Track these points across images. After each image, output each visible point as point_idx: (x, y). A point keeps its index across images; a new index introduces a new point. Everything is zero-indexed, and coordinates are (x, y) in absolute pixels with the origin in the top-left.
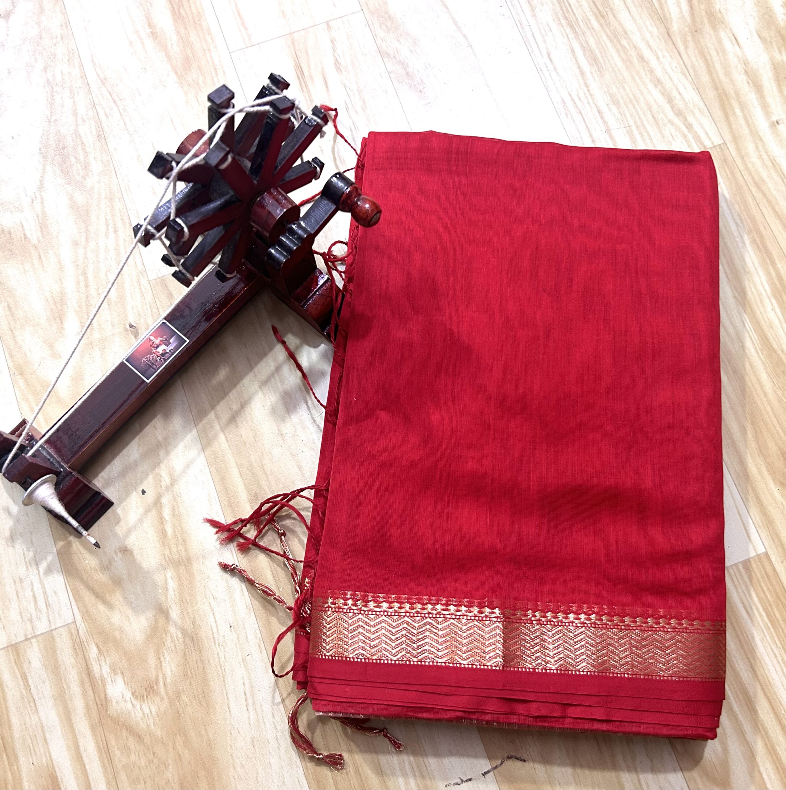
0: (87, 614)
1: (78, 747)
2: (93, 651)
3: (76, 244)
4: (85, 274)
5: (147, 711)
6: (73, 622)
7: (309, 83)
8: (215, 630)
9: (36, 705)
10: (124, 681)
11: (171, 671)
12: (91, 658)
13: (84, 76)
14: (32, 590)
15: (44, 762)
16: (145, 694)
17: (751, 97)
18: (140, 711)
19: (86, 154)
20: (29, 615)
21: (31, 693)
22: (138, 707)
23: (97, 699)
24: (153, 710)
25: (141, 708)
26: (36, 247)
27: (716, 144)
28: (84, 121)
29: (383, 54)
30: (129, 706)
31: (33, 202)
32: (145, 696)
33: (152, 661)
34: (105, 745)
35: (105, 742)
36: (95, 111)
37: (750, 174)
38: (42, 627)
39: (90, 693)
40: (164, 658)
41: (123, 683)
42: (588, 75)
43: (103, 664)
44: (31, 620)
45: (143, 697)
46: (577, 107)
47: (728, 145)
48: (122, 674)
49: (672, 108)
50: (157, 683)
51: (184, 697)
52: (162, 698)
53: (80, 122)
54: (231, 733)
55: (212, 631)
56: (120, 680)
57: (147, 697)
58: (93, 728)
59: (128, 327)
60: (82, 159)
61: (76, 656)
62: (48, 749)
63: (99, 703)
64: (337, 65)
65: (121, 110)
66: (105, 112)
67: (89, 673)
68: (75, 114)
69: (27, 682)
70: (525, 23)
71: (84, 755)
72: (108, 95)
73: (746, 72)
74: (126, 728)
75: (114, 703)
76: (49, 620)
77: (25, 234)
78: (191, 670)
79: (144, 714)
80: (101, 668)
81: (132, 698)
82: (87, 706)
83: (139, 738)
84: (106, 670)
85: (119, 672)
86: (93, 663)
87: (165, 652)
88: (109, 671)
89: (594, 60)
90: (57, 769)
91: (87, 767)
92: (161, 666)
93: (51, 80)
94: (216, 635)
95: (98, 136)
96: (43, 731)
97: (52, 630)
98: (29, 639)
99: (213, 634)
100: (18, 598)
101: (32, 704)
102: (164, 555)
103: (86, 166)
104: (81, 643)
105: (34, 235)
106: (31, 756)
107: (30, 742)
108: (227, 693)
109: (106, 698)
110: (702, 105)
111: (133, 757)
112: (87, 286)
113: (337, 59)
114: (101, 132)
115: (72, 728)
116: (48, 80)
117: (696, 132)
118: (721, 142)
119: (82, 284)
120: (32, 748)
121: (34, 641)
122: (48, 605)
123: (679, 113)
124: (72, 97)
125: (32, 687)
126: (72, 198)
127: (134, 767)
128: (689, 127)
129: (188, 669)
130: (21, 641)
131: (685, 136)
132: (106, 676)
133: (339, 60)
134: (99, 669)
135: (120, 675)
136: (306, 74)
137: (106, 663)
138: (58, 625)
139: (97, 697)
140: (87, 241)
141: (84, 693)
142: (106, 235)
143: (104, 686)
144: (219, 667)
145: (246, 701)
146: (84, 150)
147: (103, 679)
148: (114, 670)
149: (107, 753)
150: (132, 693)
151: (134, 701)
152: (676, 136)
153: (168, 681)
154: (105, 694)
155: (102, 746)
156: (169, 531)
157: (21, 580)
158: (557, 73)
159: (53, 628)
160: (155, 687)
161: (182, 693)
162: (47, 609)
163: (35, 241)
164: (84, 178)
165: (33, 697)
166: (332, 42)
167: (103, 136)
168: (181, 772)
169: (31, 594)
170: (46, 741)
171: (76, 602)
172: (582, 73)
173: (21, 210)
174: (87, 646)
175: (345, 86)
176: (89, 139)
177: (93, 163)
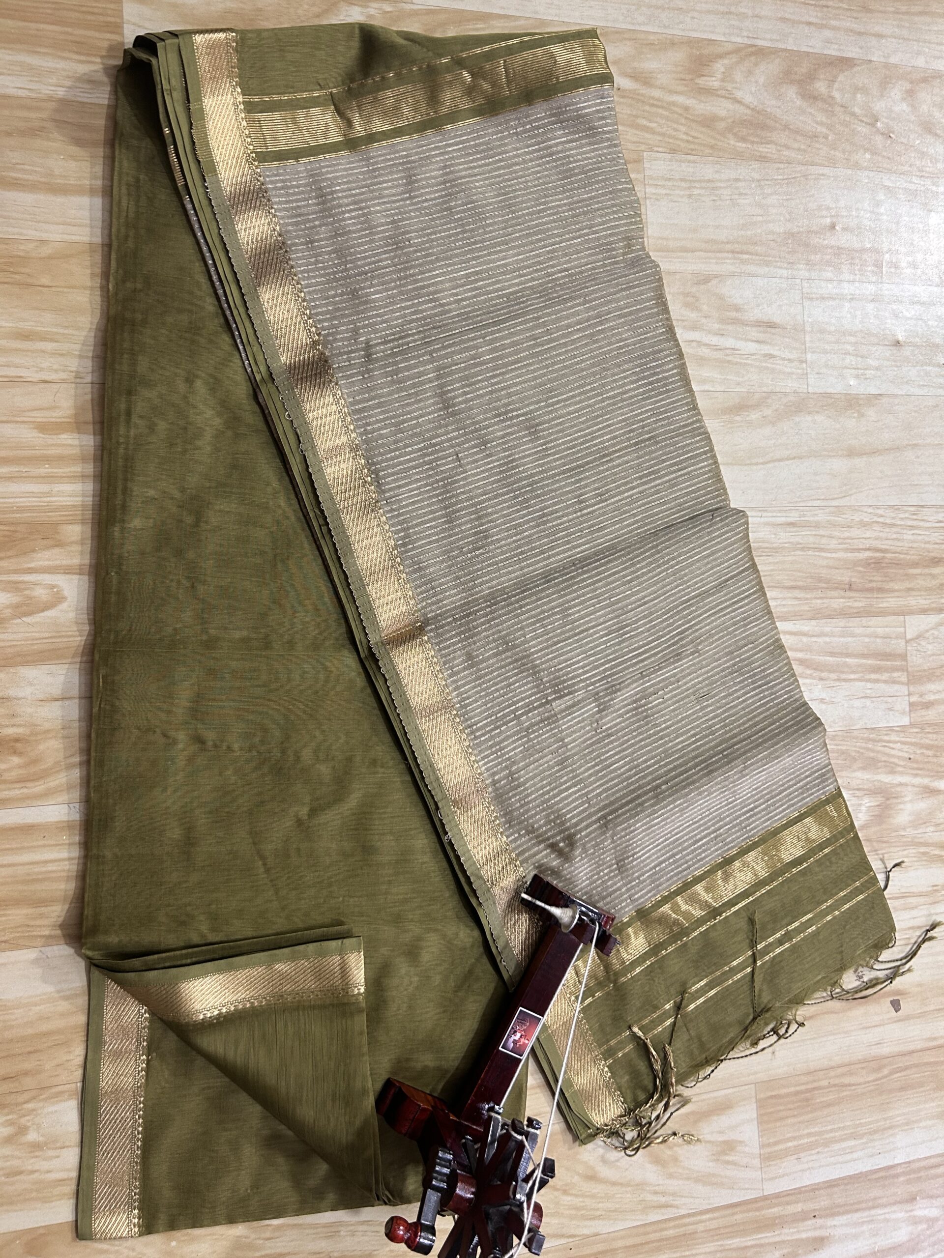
3: (687, 109)
4: (662, 107)
7: (761, 329)
13: (813, 164)
19: (753, 142)
26: (692, 80)
28: (779, 151)
29: (769, 394)
30: (342, 18)
31: (727, 90)
36: (785, 161)
43: (377, 11)
53: (779, 148)
60: (749, 138)
64: (770, 356)
65: (779, 181)
66: (782, 169)
68: (786, 147)
70: (765, 514)
72: (794, 176)
77: (703, 76)
84: (372, 11)
95: (764, 157)
103: (743, 139)
105: (701, 81)
112: (653, 105)
114: (766, 160)
119: (655, 102)
124: (799, 150)
126: (723, 119)
133: (774, 359)
136: (769, 329)
140: (686, 118)
142: (686, 134)
146: (757, 143)
147: (367, 7)
154: (355, 5)
163: (698, 81)
164: (735, 135)
166: (789, 360)
167: (763, 160)
173: (723, 80)
175: (751, 355)
176: (763, 149)
177: (744, 145)
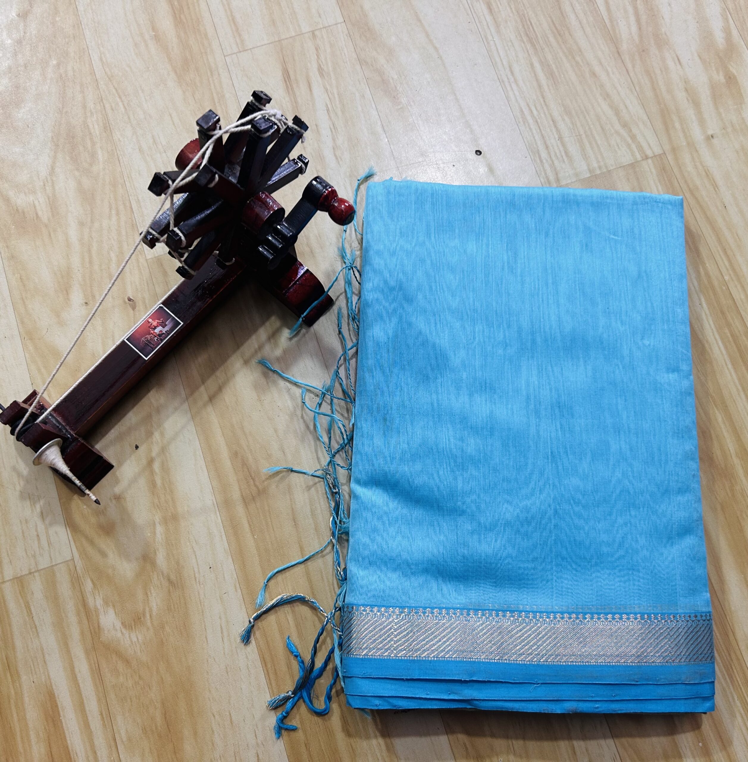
0: (83, 554)
1: (74, 668)
2: (88, 585)
3: (81, 224)
4: (89, 251)
5: (134, 639)
6: (72, 559)
7: (294, 86)
8: (196, 570)
9: (37, 631)
10: (115, 612)
11: (157, 605)
12: (87, 591)
13: (93, 73)
14: (36, 531)
15: (43, 680)
16: (133, 624)
17: (690, 113)
18: (128, 639)
19: (94, 144)
20: (33, 553)
21: (33, 620)
22: (127, 635)
23: (91, 628)
24: (140, 638)
25: (130, 636)
26: (46, 226)
27: (656, 154)
28: (92, 113)
29: (361, 61)
30: (119, 635)
31: (44, 185)
32: (133, 627)
33: (140, 595)
34: (97, 667)
35: (97, 665)
36: (102, 104)
37: (686, 182)
38: (44, 563)
39: (86, 622)
40: (151, 593)
41: (114, 614)
42: (546, 88)
43: (97, 597)
44: (34, 556)
45: (132, 627)
46: (534, 116)
47: (667, 154)
48: (114, 606)
49: (619, 120)
50: (144, 615)
51: (167, 628)
52: (148, 629)
53: (89, 114)
54: (207, 661)
55: (194, 571)
56: (111, 612)
57: (135, 627)
58: (87, 653)
59: (127, 300)
60: (89, 148)
61: (74, 589)
62: (47, 669)
63: (93, 631)
64: (320, 70)
65: (126, 105)
66: (111, 106)
67: (85, 604)
68: (84, 107)
69: (30, 611)
70: (490, 38)
71: (79, 675)
72: (114, 91)
73: (686, 90)
74: (116, 653)
75: (106, 632)
76: (51, 558)
77: (37, 214)
78: (174, 605)
79: (131, 641)
80: (95, 601)
81: (122, 627)
82: (82, 633)
83: (127, 662)
84: (99, 602)
85: (111, 604)
86: (88, 596)
87: (152, 588)
88: (102, 603)
89: (551, 75)
90: (54, 687)
91: (81, 685)
92: (148, 600)
93: (63, 76)
94: (197, 575)
95: (105, 128)
96: (43, 654)
97: (52, 566)
98: (33, 573)
99: (195, 574)
100: (24, 536)
101: (34, 630)
102: (154, 503)
103: (93, 155)
104: (78, 578)
105: (44, 214)
106: (32, 676)
107: (31, 663)
108: (205, 626)
109: (99, 626)
110: (645, 118)
111: (121, 679)
112: (91, 262)
113: (320, 65)
114: (108, 124)
115: (68, 652)
116: (61, 76)
117: (639, 142)
118: (661, 152)
119: (87, 260)
120: (33, 669)
121: (36, 574)
122: (49, 544)
123: (625, 125)
124: (82, 92)
125: (34, 615)
126: (79, 183)
127: (122, 687)
128: (633, 137)
129: (172, 604)
130: (26, 575)
131: (629, 146)
132: (99, 607)
133: (322, 66)
134: (93, 601)
135: (111, 606)
136: (292, 77)
137: (100, 596)
138: (59, 562)
139: (91, 626)
140: (92, 222)
141: (80, 622)
142: (110, 218)
143: (98, 616)
144: (199, 602)
145: (222, 633)
146: (91, 139)
147: (96, 610)
148: (106, 603)
149: (99, 675)
150: (122, 623)
151: (124, 631)
152: (622, 145)
153: (154, 614)
154: (99, 623)
155: (94, 669)
156: (159, 482)
157: (27, 521)
158: (517, 85)
159: (54, 564)
160: (142, 619)
161: (166, 625)
162: (49, 546)
163: (45, 219)
164: (91, 165)
165: (34, 623)
166: (317, 49)
167: (108, 128)
168: (163, 692)
169: (35, 533)
170: (45, 662)
171: (75, 542)
172: (540, 86)
173: (34, 192)
174: (83, 581)
175: (327, 90)
176: (96, 130)
177: (99, 152)
